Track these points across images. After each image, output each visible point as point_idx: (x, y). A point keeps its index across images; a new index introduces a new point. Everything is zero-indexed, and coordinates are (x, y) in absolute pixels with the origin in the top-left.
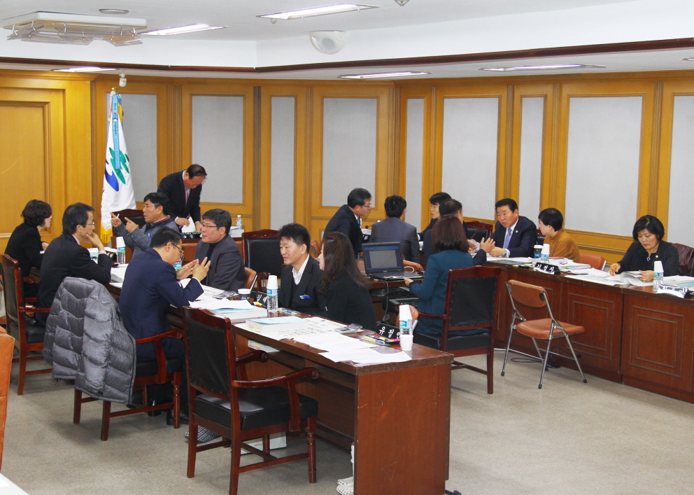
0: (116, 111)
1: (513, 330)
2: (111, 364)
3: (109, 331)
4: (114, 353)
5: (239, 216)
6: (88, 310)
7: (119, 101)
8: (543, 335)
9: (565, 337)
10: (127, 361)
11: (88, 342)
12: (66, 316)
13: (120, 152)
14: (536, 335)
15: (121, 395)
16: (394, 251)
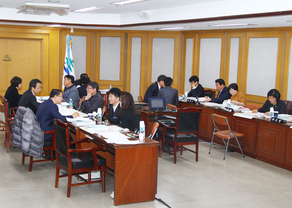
0: (69, 43)
1: (214, 134)
2: (33, 141)
3: (32, 128)
4: (34, 137)
5: (111, 85)
6: (24, 120)
7: (71, 39)
8: (226, 137)
9: (235, 138)
10: (39, 140)
11: (23, 132)
12: (18, 122)
13: (70, 59)
14: (223, 137)
15: (37, 154)
16: (162, 101)
